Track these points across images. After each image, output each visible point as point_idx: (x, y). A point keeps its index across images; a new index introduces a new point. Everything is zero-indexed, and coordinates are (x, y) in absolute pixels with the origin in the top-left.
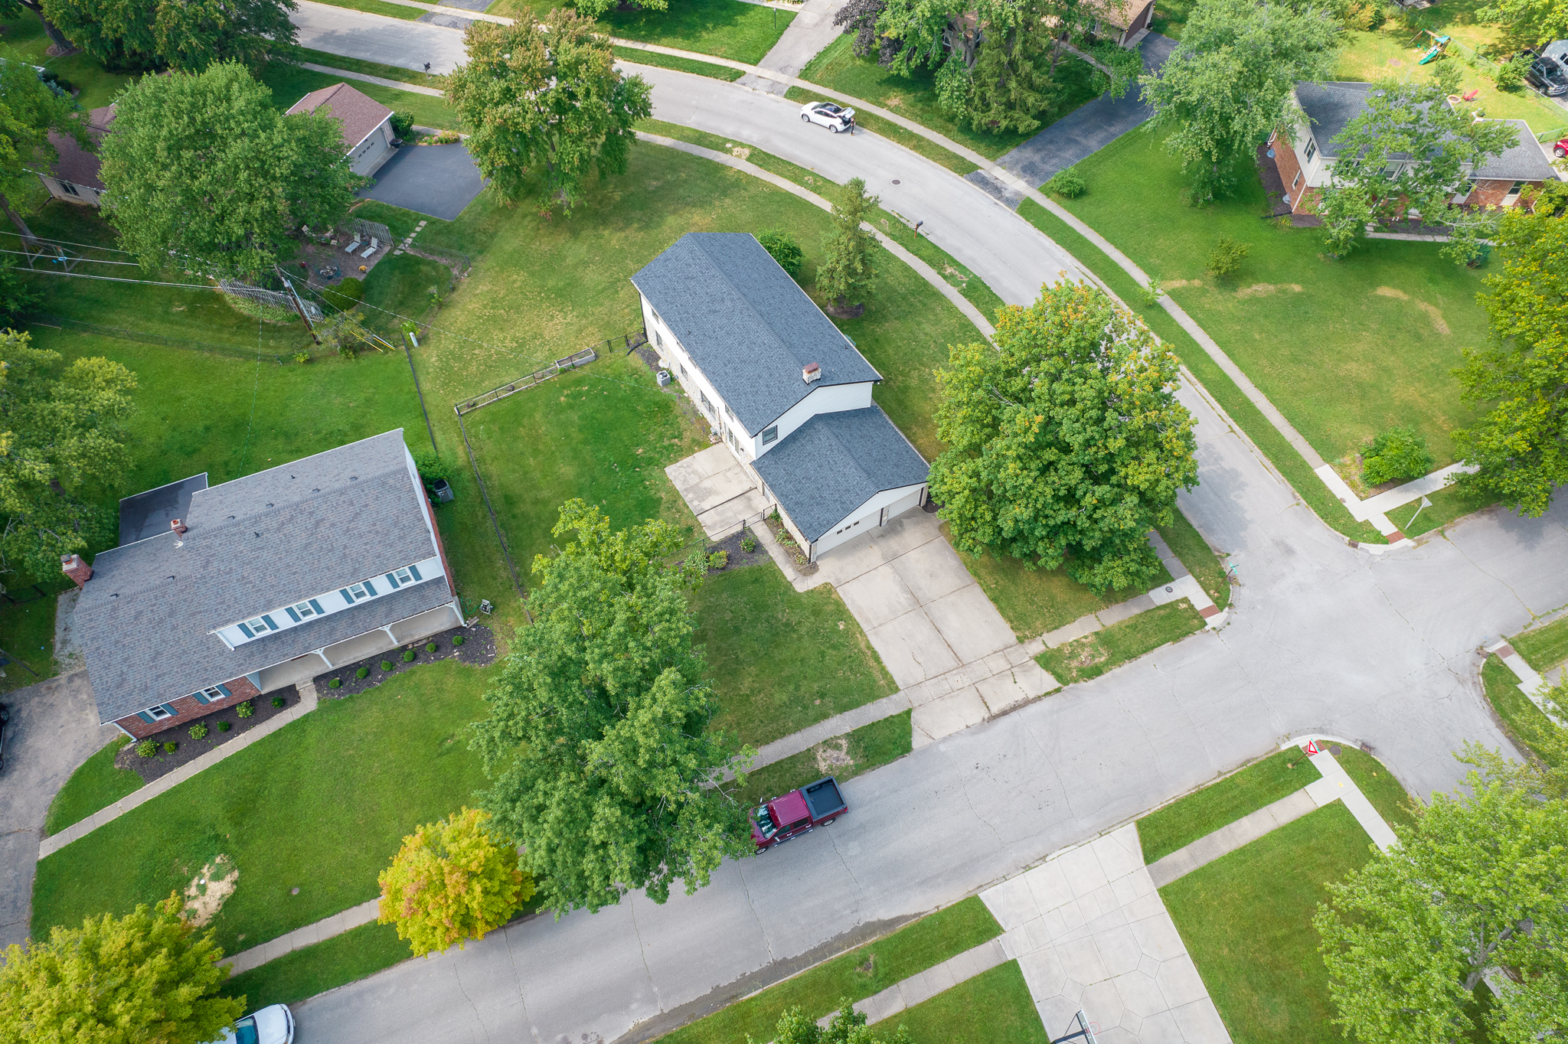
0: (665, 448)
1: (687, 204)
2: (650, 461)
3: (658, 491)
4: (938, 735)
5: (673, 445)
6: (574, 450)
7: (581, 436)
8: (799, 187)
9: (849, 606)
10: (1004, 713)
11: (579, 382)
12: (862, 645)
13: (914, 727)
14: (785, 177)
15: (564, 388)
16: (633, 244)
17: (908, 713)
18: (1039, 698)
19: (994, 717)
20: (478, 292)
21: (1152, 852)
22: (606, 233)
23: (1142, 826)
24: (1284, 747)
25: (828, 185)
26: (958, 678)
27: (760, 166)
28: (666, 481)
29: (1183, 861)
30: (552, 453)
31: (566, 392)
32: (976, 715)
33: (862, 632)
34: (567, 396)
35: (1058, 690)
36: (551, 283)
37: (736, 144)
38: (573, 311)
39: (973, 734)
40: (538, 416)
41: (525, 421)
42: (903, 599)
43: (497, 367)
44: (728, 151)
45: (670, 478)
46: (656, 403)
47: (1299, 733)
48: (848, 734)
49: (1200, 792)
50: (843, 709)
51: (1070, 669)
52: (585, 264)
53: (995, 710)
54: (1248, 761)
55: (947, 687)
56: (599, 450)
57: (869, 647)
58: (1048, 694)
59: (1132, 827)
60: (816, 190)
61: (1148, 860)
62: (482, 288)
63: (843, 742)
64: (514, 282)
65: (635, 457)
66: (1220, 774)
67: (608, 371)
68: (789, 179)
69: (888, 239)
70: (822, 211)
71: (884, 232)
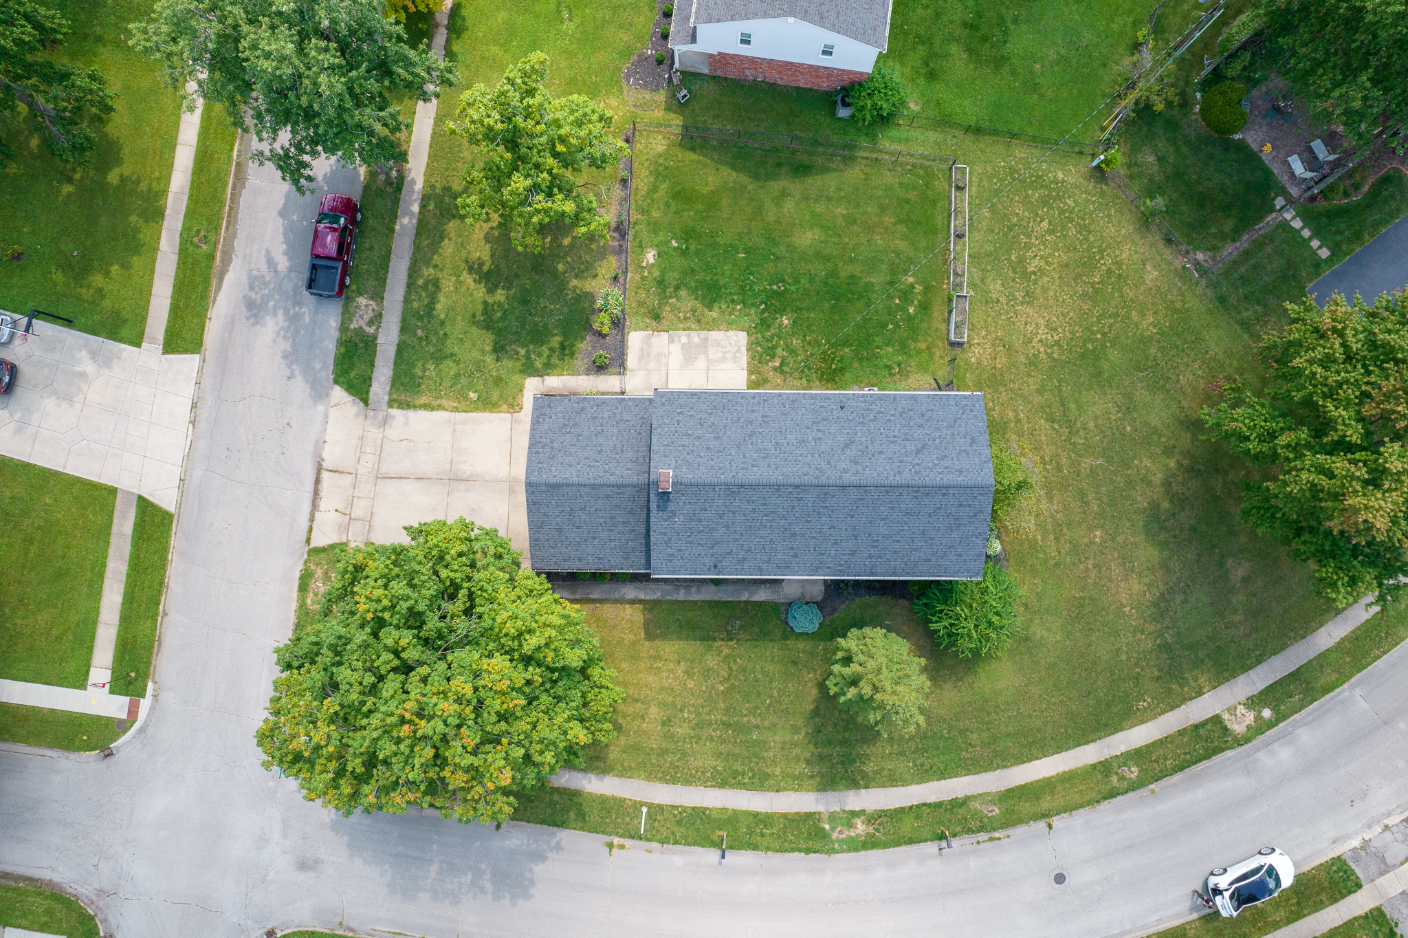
1: (1171, 591)
2: (764, 324)
3: (723, 312)
4: (333, 413)
5: (773, 357)
6: (828, 258)
7: (843, 274)
8: (1123, 749)
9: (487, 415)
10: (317, 481)
11: (925, 307)
12: (444, 402)
13: (350, 398)
14: (1154, 744)
15: (928, 289)
16: (1130, 483)
17: (366, 402)
18: (312, 520)
19: (319, 470)
21: (144, 505)
22: (1172, 464)
23: (171, 516)
24: (150, 685)
25: (1105, 789)
26: (369, 465)
27: (1196, 727)
28: (730, 326)
29: (124, 525)
31: (919, 288)
32: (331, 456)
33: (456, 410)
34: (912, 286)
35: (308, 541)
37: (1261, 728)
38: (1050, 356)
39: (317, 443)
42: (467, 469)
44: (1254, 702)
45: (731, 333)
48: (376, 338)
50: (401, 348)
52: (1128, 408)
53: (325, 475)
55: (368, 450)
56: (812, 280)
57: (440, 407)
58: (310, 530)
59: (171, 508)
60: (1105, 768)
61: (141, 498)
63: (371, 330)
65: (782, 311)
67: (923, 346)
68: (1147, 746)
69: (960, 794)
70: (1060, 749)
71: (974, 798)
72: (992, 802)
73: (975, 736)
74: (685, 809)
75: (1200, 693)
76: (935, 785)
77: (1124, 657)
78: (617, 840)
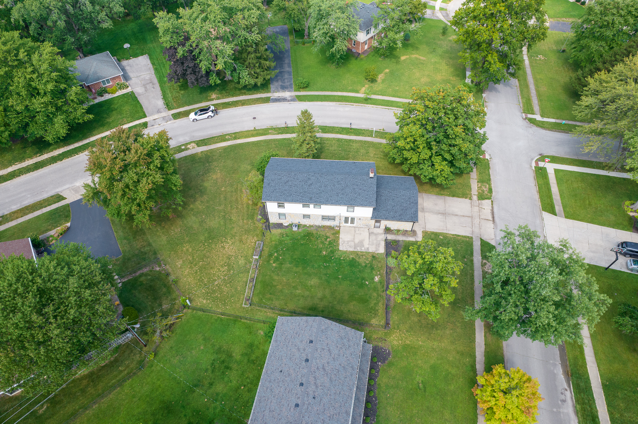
0: (329, 244)
1: (203, 175)
2: (332, 252)
3: (348, 257)
4: (493, 237)
5: (330, 242)
6: (306, 273)
7: (300, 268)
8: (229, 142)
9: (435, 231)
10: (493, 217)
11: (270, 255)
12: (452, 236)
13: (487, 241)
14: (219, 142)
15: (268, 261)
16: (208, 202)
17: (481, 239)
18: (492, 207)
19: (494, 220)
20: (179, 266)
21: (553, 212)
22: (192, 206)
23: (543, 210)
24: (534, 169)
25: (237, 134)
26: (475, 221)
27: (205, 145)
28: (346, 252)
29: (558, 208)
30: (300, 282)
31: (272, 262)
32: (490, 225)
33: (446, 234)
34: (274, 263)
35: (492, 202)
36: (202, 238)
37: (186, 144)
38: (226, 238)
39: (497, 228)
40: (276, 277)
41: (275, 283)
42: (440, 216)
43: (232, 280)
44: (187, 149)
45: (345, 250)
46: (305, 236)
47: (531, 163)
48: (482, 258)
49: (539, 193)
50: (472, 254)
51: (487, 195)
52: (202, 222)
53: (491, 219)
54: (534, 178)
55: (477, 225)
56: (313, 266)
57: (453, 235)
58: (492, 204)
59: (543, 212)
60: (235, 138)
61: (556, 215)
62: (179, 263)
63: (484, 261)
64: (187, 250)
65: (325, 256)
66: (536, 185)
67: (273, 243)
68: (222, 142)
69: (280, 135)
70: (248, 143)
71: (276, 134)
72: (270, 133)
73: (274, 146)
74: (362, 136)
75: (202, 152)
76: (287, 137)
77: (223, 161)
78: (382, 131)
